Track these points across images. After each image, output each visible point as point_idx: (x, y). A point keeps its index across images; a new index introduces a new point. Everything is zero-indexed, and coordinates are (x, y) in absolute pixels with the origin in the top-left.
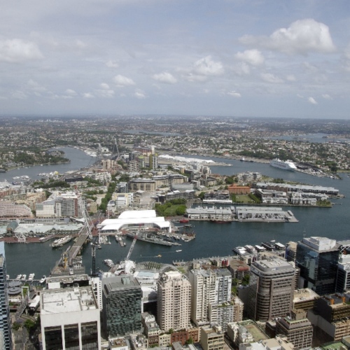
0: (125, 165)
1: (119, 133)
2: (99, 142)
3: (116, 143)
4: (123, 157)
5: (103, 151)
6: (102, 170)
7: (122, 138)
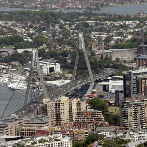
0: (114, 110)
1: (89, 15)
2: (31, 45)
3: (82, 46)
4: (105, 88)
5: (45, 71)
6: (45, 128)
7: (101, 30)
